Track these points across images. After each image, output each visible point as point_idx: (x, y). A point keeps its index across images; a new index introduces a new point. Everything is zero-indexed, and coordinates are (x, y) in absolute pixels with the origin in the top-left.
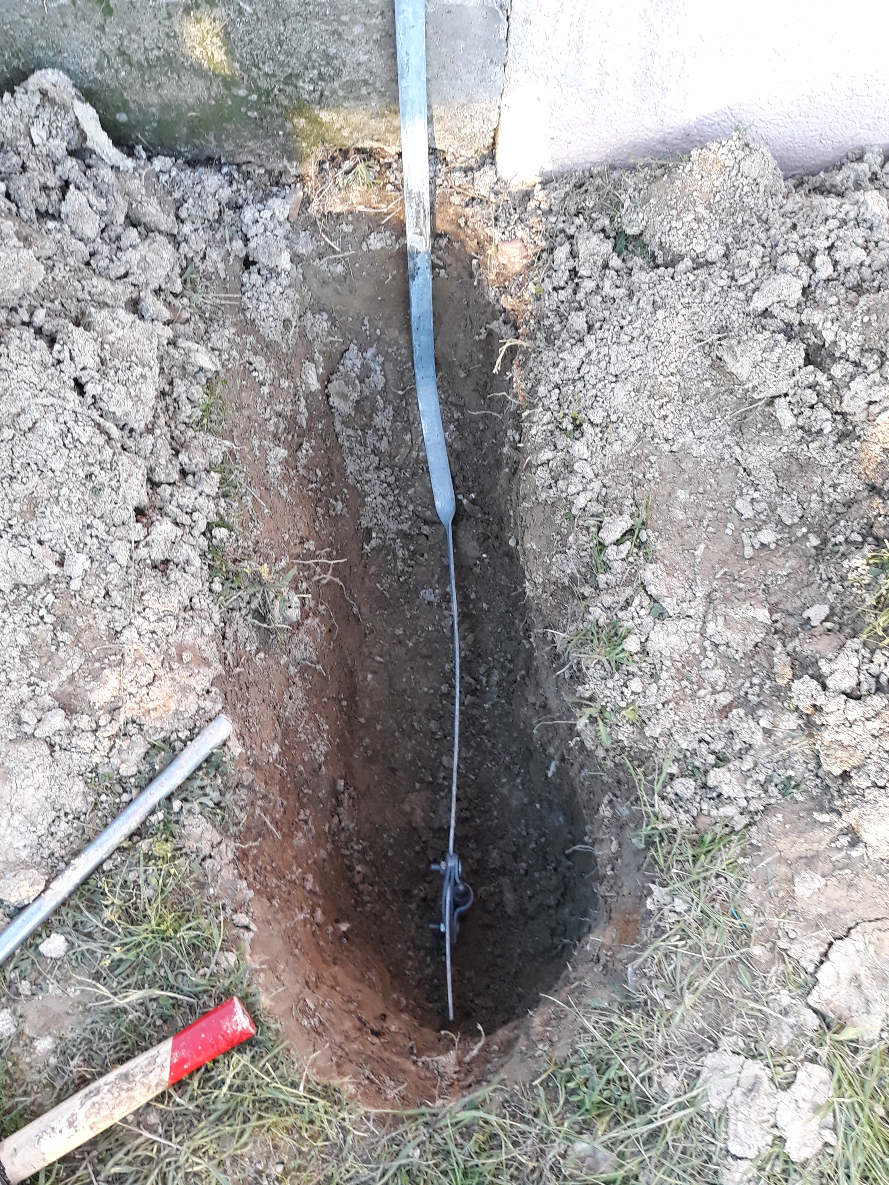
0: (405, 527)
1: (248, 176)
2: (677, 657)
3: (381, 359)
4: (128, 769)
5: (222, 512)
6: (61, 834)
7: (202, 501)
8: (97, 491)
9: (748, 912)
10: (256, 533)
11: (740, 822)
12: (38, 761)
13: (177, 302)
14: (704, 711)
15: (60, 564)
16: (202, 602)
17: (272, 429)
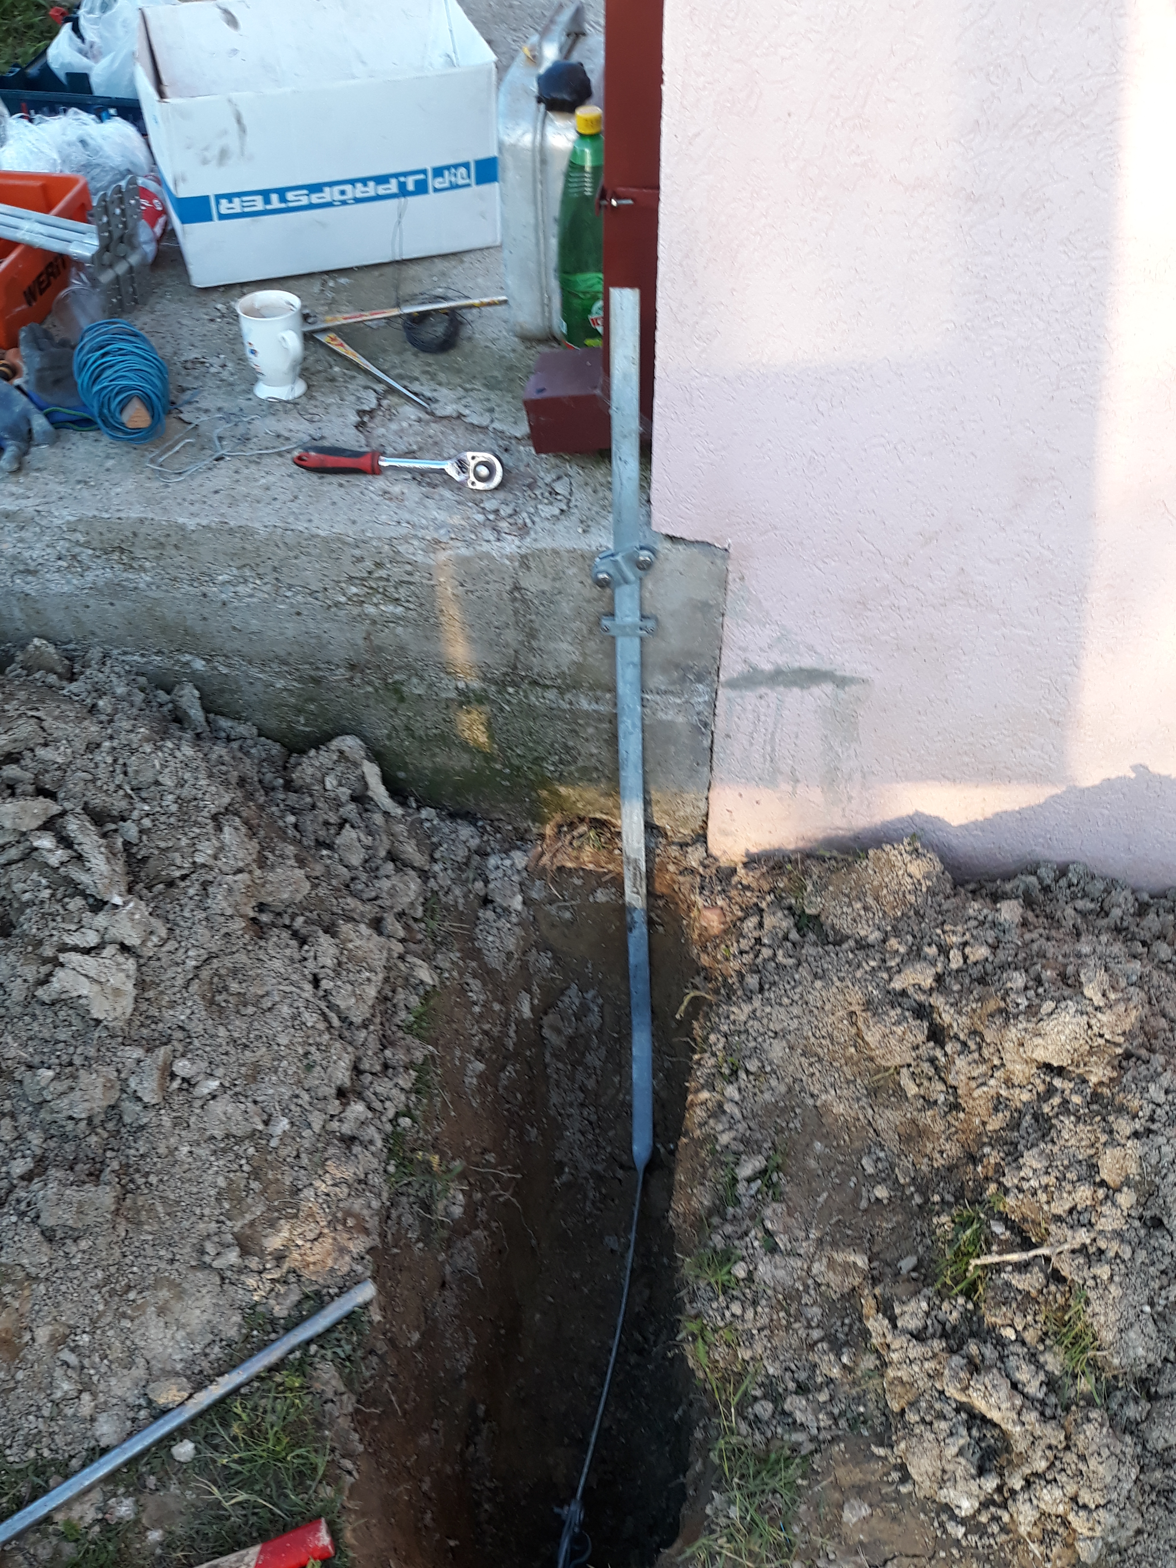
0: (599, 1168)
1: (498, 830)
2: (780, 1289)
3: (600, 1001)
4: (280, 1311)
5: (411, 1105)
6: (212, 1357)
7: (395, 1092)
8: (309, 1068)
9: (796, 1530)
10: (438, 1129)
11: (808, 1447)
12: (209, 1288)
13: (415, 926)
14: (795, 1342)
15: (266, 1123)
16: (376, 1180)
17: (476, 1044)
